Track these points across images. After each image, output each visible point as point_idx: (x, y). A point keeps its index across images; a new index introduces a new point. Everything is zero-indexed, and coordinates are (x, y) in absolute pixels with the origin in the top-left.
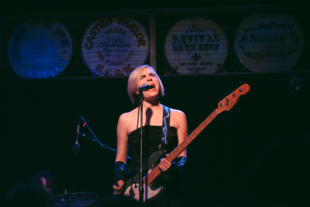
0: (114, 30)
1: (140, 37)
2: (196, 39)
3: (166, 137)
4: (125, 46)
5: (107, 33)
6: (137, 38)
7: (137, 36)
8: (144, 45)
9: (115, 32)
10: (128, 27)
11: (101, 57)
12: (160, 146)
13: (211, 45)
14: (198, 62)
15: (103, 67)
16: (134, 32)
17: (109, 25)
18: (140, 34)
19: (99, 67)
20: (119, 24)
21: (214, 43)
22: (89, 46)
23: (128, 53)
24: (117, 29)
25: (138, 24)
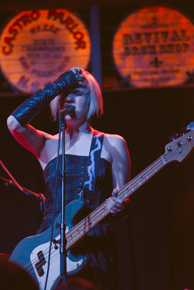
0: (42, 28)
1: (79, 36)
2: (157, 38)
3: (91, 179)
4: (57, 49)
5: (33, 31)
6: (75, 37)
7: (75, 35)
8: (84, 47)
9: (45, 30)
10: (62, 22)
11: (25, 65)
12: (80, 194)
13: (178, 46)
14: (159, 70)
15: (28, 80)
16: (71, 30)
17: (36, 19)
18: (78, 33)
19: (23, 80)
20: (49, 18)
21: (181, 43)
22: (7, 50)
23: (62, 60)
24: (46, 26)
25: (74, 18)
